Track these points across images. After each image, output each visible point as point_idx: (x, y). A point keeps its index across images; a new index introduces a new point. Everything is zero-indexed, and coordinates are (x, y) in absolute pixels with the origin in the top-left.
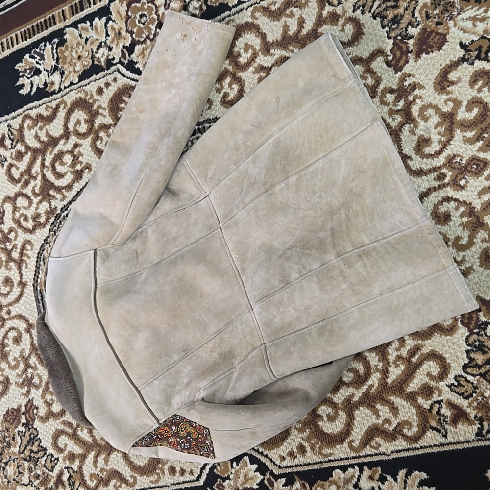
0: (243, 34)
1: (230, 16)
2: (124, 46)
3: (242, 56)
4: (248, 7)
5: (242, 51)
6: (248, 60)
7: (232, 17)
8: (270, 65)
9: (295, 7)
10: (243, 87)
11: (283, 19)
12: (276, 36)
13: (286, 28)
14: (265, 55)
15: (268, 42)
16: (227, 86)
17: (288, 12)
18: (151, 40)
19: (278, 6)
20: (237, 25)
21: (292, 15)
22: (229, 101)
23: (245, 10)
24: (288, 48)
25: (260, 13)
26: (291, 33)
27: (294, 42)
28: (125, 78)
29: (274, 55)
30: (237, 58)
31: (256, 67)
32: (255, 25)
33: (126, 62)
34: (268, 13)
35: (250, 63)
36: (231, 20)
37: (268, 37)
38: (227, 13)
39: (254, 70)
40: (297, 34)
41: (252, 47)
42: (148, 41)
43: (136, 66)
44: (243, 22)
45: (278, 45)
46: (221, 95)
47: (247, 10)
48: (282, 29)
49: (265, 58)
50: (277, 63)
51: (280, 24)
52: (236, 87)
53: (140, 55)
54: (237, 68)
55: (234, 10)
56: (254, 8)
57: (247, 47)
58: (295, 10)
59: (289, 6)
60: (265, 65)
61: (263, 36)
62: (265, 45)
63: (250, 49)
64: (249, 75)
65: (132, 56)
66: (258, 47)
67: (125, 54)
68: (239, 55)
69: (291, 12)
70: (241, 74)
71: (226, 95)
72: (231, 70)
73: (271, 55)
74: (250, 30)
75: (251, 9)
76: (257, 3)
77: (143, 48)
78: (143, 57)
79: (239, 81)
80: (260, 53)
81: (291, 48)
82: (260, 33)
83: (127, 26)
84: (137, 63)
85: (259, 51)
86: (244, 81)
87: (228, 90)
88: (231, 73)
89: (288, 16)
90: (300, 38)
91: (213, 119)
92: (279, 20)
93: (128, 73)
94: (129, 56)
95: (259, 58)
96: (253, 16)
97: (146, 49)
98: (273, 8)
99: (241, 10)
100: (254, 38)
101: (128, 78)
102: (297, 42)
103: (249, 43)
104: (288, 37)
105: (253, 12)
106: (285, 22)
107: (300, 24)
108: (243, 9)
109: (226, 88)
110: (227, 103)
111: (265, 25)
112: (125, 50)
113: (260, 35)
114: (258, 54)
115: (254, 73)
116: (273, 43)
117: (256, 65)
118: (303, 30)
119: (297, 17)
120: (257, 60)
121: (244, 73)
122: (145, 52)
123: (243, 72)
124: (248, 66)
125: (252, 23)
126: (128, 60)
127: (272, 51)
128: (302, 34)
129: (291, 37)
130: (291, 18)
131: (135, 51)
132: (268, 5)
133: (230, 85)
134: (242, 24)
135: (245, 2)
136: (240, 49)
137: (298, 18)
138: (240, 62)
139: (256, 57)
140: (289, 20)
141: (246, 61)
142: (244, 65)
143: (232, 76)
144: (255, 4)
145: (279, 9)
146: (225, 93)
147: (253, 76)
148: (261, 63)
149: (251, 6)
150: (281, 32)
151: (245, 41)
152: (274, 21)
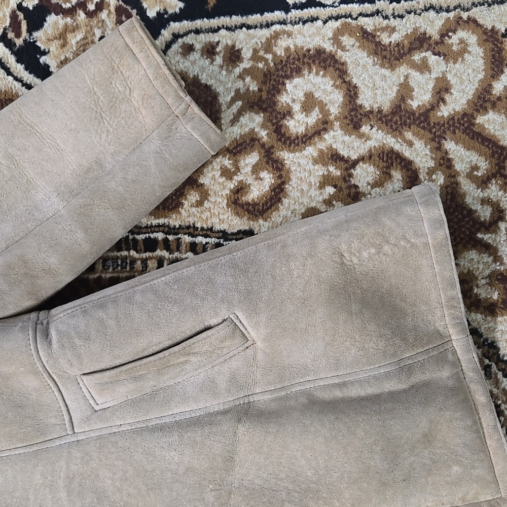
0: (306, 72)
1: (283, 22)
2: (20, 6)
3: (296, 117)
4: (330, 18)
5: (296, 107)
6: (306, 129)
7: (288, 28)
8: (354, 157)
9: (434, 54)
10: (283, 183)
11: (403, 70)
12: (379, 99)
13: (405, 90)
14: (347, 132)
15: (361, 106)
16: (249, 169)
17: (417, 57)
18: (90, 15)
19: (396, 37)
20: (296, 46)
21: (424, 67)
22: (248, 204)
23: (319, 23)
24: (401, 133)
25: (352, 41)
26: (414, 104)
27: (418, 126)
28: (10, 78)
29: (368, 138)
30: (284, 117)
31: (321, 151)
32: (336, 61)
33: (19, 42)
34: (373, 46)
35: (310, 138)
36: (284, 32)
37: (361, 97)
38: (278, 15)
39: (315, 154)
40: (428, 111)
41: (322, 106)
42: (81, 16)
43: (43, 59)
44: (311, 46)
45: (380, 119)
46: (232, 185)
47: (325, 22)
48: (395, 89)
49: (347, 138)
50: (370, 157)
51: (394, 78)
52: (268, 179)
53: (56, 38)
54: (280, 140)
55: (295, 14)
56: (342, 25)
57: (310, 102)
58: (433, 59)
59: (421, 46)
60: (344, 153)
61: (351, 92)
62: (352, 110)
63: (317, 109)
64: (303, 161)
65: (36, 34)
66: (334, 110)
67: (20, 23)
68: (289, 113)
69: (424, 61)
70: (288, 157)
71: (241, 189)
72: (265, 139)
73: (361, 136)
74: (325, 68)
75: (336, 24)
76: (350, 16)
77: (66, 25)
78: (63, 46)
79: (277, 167)
80: (337, 124)
81: (409, 135)
82: (345, 82)
84: (44, 53)
85: (337, 119)
86: (289, 171)
87: (250, 180)
88: (263, 146)
89: (414, 66)
90: (432, 121)
91: (202, 229)
92: (392, 68)
93: (19, 69)
94: (30, 31)
95: (332, 133)
96: (336, 40)
97: (75, 29)
98: (385, 39)
99: (313, 19)
100: (329, 88)
101: (16, 79)
102: (424, 128)
103: (317, 95)
104: (407, 111)
105: (338, 33)
106: (407, 77)
107: (439, 93)
108: (317, 19)
109: (245, 174)
110: (242, 206)
111: (360, 68)
112: (21, 16)
113: (344, 85)
114: (332, 124)
115: (315, 161)
116: (371, 112)
117: (322, 146)
118: (442, 107)
119: (434, 76)
120: (326, 136)
121: (291, 155)
122: (69, 36)
123: (293, 151)
124: (304, 143)
125: (332, 57)
126: (25, 41)
127: (365, 129)
128: (439, 114)
129: (413, 113)
130: (422, 73)
131: (46, 25)
132: (375, 30)
133: (256, 169)
134: (309, 50)
135: (324, 6)
136: (294, 101)
137: (437, 79)
138: (287, 127)
139: (325, 130)
140: (415, 75)
141: (301, 130)
142: (298, 138)
143: (263, 151)
144: (346, 17)
145: (398, 45)
146: (241, 182)
147: (312, 167)
148: (334, 146)
149: (337, 18)
150: (392, 93)
151: (308, 88)
152: (382, 66)
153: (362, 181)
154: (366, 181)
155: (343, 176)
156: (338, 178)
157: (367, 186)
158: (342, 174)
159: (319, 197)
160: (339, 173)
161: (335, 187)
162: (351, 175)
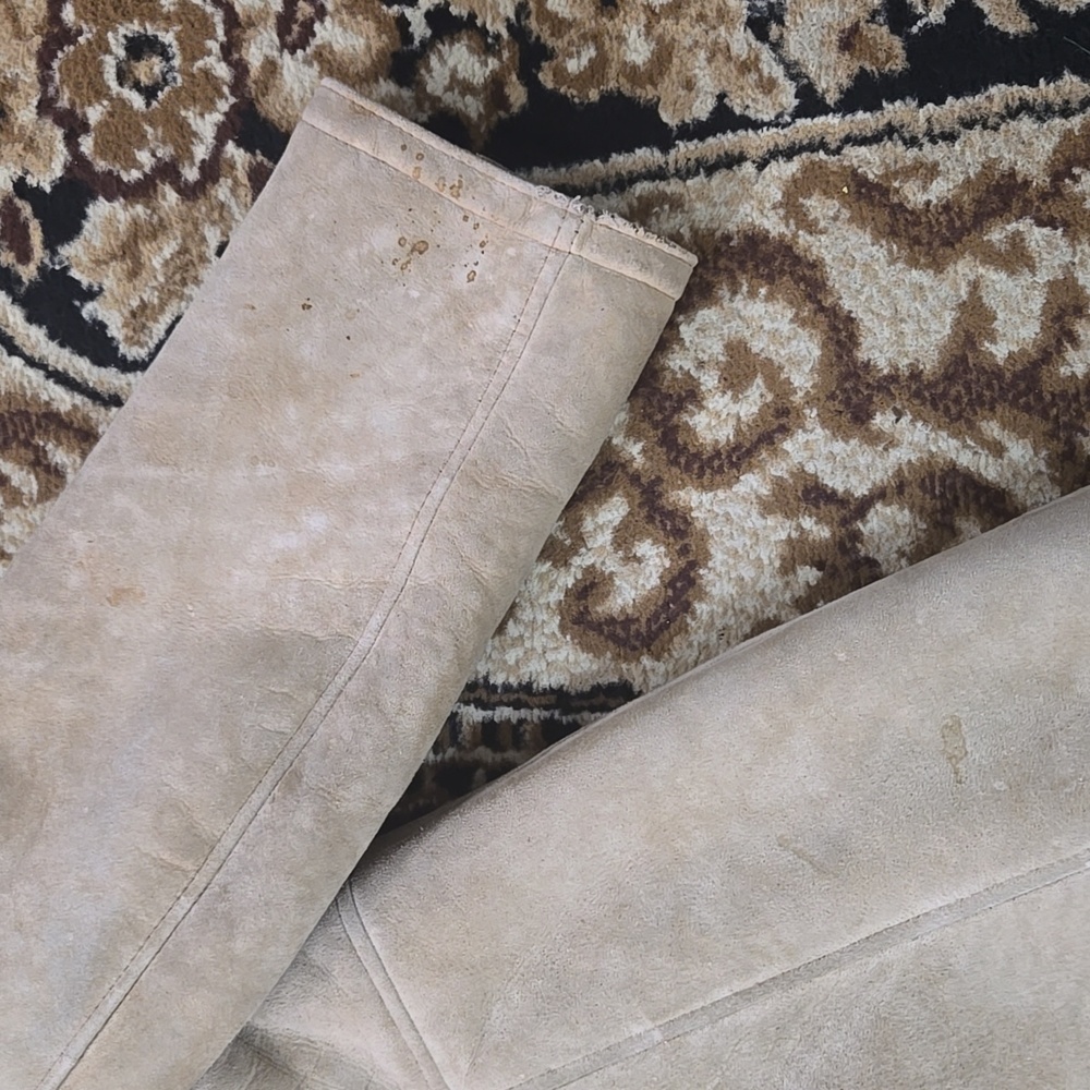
0: (724, 292)
1: (659, 174)
2: (21, 187)
3: (710, 404)
4: (774, 154)
5: (709, 380)
6: (738, 432)
7: (672, 187)
8: (861, 490)
9: (1040, 223)
10: (693, 565)
11: (964, 269)
12: (911, 345)
13: (974, 318)
14: (839, 432)
15: (867, 365)
16: (605, 538)
17: (997, 235)
18: (190, 193)
19: (939, 190)
20: (694, 231)
21: (1016, 258)
22: (611, 621)
23: (748, 168)
24: (971, 425)
25: (833, 206)
26: (1000, 351)
27: (1014, 403)
28: (17, 362)
29: (892, 443)
30: (679, 407)
31: (778, 483)
32: (797, 260)
33: (28, 273)
34: (884, 216)
35: (749, 453)
36: (663, 198)
37: (866, 342)
38: (645, 156)
39: (765, 491)
40: (1036, 365)
41: (773, 374)
42: (170, 197)
43: (89, 310)
44: (732, 227)
45: (918, 394)
46: (567, 579)
47: (762, 165)
48: (949, 317)
49: (839, 447)
50: (901, 488)
51: (945, 290)
52: (654, 559)
53: (114, 257)
54: (675, 462)
55: (685, 150)
56: (804, 170)
57: (740, 366)
58: (1036, 236)
59: (1006, 206)
60: (835, 482)
61: (841, 332)
62: (845, 377)
63: (759, 380)
64: (736, 510)
65: (66, 251)
66: (802, 380)
67: (25, 227)
68: (691, 395)
69: (1017, 240)
70: (694, 500)
71: (592, 586)
72: (639, 462)
73: (873, 438)
74: (770, 279)
75: (791, 168)
76: (823, 145)
77: (135, 222)
78: (133, 274)
79: (678, 530)
80: (812, 413)
81: (992, 429)
82: (822, 309)
83: (45, 81)
84: (91, 295)
85: (810, 401)
86: (704, 536)
87: (612, 564)
88: (635, 479)
89: (991, 257)
90: (1048, 386)
91: (507, 688)
92: (938, 266)
93: (34, 337)
94: (51, 244)
95: (801, 437)
96: (791, 206)
97: (157, 230)
98: (914, 195)
99: (732, 161)
100: (785, 327)
101: (30, 362)
102: (1028, 408)
103: (756, 346)
104: (982, 371)
105: (793, 195)
106: (975, 286)
107: (1058, 318)
108: (740, 159)
109: (598, 549)
110: (598, 627)
111: (857, 272)
112: (26, 210)
113: (821, 317)
114: (799, 415)
115: (767, 508)
116: (893, 378)
117: (779, 469)
118: (1071, 354)
119: (1043, 277)
120: (788, 445)
121: (707, 497)
122: (145, 249)
123: (704, 488)
124: (735, 465)
125: (786, 249)
126: (42, 269)
127: (882, 421)
128: (1064, 371)
129: (997, 373)
130: (1012, 273)
131: (87, 225)
132: (886, 176)
133: (624, 538)
134: (727, 238)
135: (757, 125)
136: (701, 365)
137: (1051, 284)
138: (690, 430)
139: (785, 430)
140: (995, 278)
141: (725, 434)
142: (718, 454)
143: (636, 492)
144: (812, 147)
145: (947, 208)
146: (590, 570)
147: (760, 523)
148: (810, 468)
149: (790, 153)
150: (942, 328)
151: (734, 329)
152: (913, 263)
153: (884, 549)
154: (895, 549)
155: (837, 539)
156: (824, 544)
157: (898, 560)
158: (833, 534)
159: (783, 594)
160: (825, 533)
161: (820, 566)
162: (856, 536)
